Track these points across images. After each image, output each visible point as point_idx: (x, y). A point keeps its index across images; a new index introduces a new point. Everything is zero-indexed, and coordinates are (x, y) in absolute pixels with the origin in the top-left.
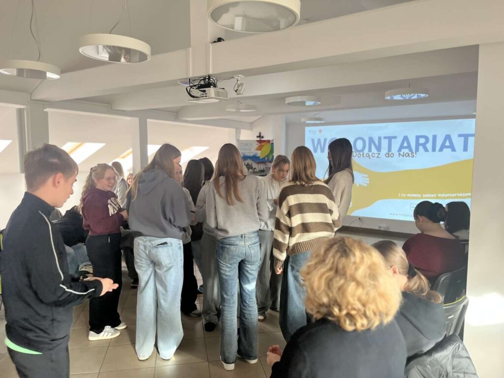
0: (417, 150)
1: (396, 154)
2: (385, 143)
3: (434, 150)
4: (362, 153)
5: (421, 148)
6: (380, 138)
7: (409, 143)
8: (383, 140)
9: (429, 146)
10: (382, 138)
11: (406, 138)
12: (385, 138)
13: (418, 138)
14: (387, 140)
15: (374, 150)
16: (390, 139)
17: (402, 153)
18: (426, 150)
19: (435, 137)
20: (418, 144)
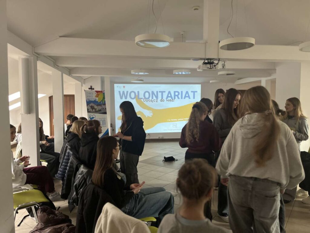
0: (175, 98)
1: (165, 100)
2: (160, 94)
3: (182, 98)
4: (148, 100)
5: (176, 97)
6: (157, 92)
7: (171, 95)
8: (159, 93)
9: (180, 96)
10: (158, 92)
11: (169, 92)
12: (160, 92)
13: (175, 92)
14: (161, 93)
15: (154, 98)
16: (162, 92)
17: (168, 100)
18: (179, 98)
19: (182, 92)
20: (175, 95)
